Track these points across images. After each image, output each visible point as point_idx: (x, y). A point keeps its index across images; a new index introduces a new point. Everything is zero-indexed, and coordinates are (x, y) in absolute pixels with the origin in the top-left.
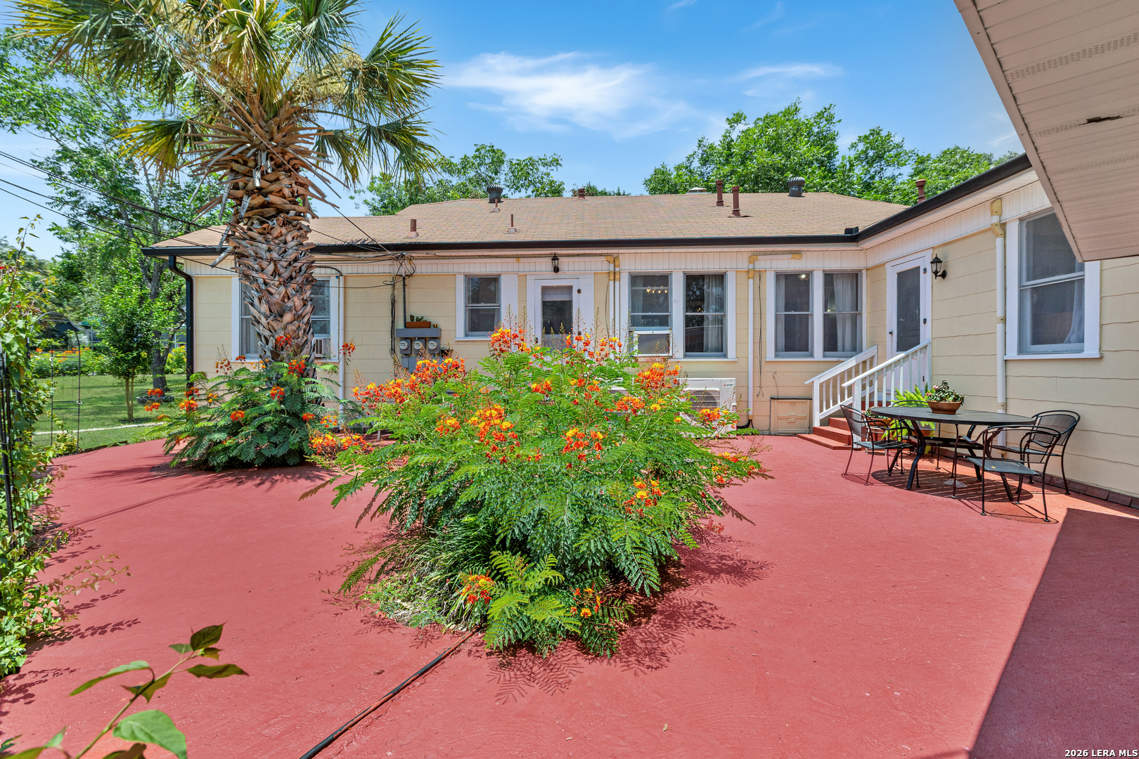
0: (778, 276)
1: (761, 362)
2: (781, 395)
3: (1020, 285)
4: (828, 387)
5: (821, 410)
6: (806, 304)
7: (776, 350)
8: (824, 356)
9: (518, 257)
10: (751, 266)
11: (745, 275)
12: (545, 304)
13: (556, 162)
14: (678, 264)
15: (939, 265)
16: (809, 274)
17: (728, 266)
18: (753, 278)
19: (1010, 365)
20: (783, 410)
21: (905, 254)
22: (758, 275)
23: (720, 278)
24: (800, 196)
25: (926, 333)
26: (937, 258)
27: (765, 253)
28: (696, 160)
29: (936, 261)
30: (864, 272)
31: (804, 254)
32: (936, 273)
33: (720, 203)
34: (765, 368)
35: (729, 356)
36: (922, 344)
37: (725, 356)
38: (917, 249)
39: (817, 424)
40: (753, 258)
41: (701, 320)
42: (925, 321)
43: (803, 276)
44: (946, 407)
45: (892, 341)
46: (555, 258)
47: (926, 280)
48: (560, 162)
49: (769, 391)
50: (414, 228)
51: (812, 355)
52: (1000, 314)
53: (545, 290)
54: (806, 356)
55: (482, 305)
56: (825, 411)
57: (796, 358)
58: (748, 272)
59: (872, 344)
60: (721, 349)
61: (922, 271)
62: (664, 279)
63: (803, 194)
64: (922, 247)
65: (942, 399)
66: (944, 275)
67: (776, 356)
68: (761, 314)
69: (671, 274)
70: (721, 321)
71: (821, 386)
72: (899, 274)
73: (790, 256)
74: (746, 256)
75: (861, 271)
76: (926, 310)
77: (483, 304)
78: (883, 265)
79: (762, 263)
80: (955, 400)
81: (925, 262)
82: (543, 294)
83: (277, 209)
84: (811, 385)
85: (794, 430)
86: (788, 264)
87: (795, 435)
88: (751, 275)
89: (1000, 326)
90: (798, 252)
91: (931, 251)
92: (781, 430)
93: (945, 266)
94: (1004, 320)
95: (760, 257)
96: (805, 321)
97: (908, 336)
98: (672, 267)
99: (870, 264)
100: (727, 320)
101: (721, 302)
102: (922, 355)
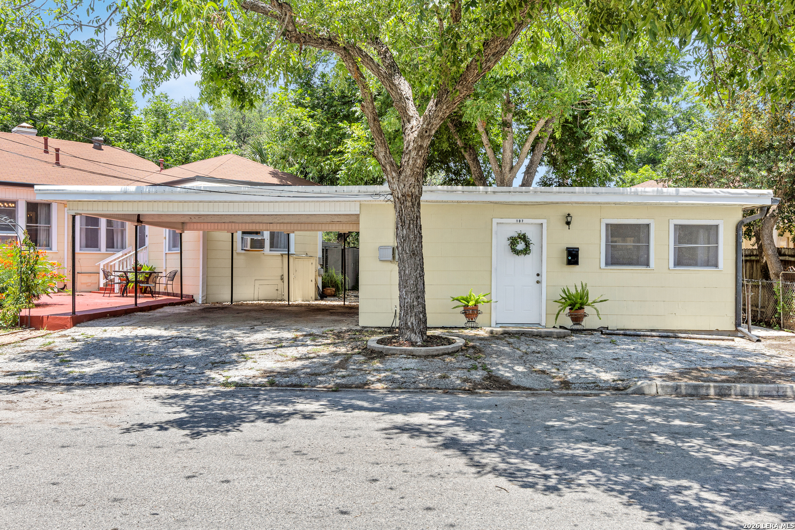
6: (96, 223)
7: (80, 247)
8: (106, 251)
11: (62, 205)
14: (23, 196)
18: (67, 207)
19: (167, 255)
23: (48, 205)
24: (101, 149)
25: (147, 241)
33: (46, 151)
34: (76, 256)
35: (53, 249)
36: (146, 245)
37: (51, 249)
39: (102, 286)
41: (36, 229)
42: (147, 236)
51: (100, 250)
52: (164, 236)
54: (97, 250)
56: (106, 279)
57: (91, 251)
58: (65, 203)
59: (129, 244)
60: (48, 245)
63: (103, 147)
67: (80, 250)
69: (18, 201)
70: (48, 231)
71: (104, 266)
76: (147, 231)
84: (99, 266)
85: (90, 290)
87: (91, 292)
88: (66, 205)
89: (164, 240)
92: (83, 289)
94: (165, 238)
96: (96, 232)
97: (142, 242)
98: (19, 197)
100: (51, 229)
101: (48, 220)
102: (145, 251)
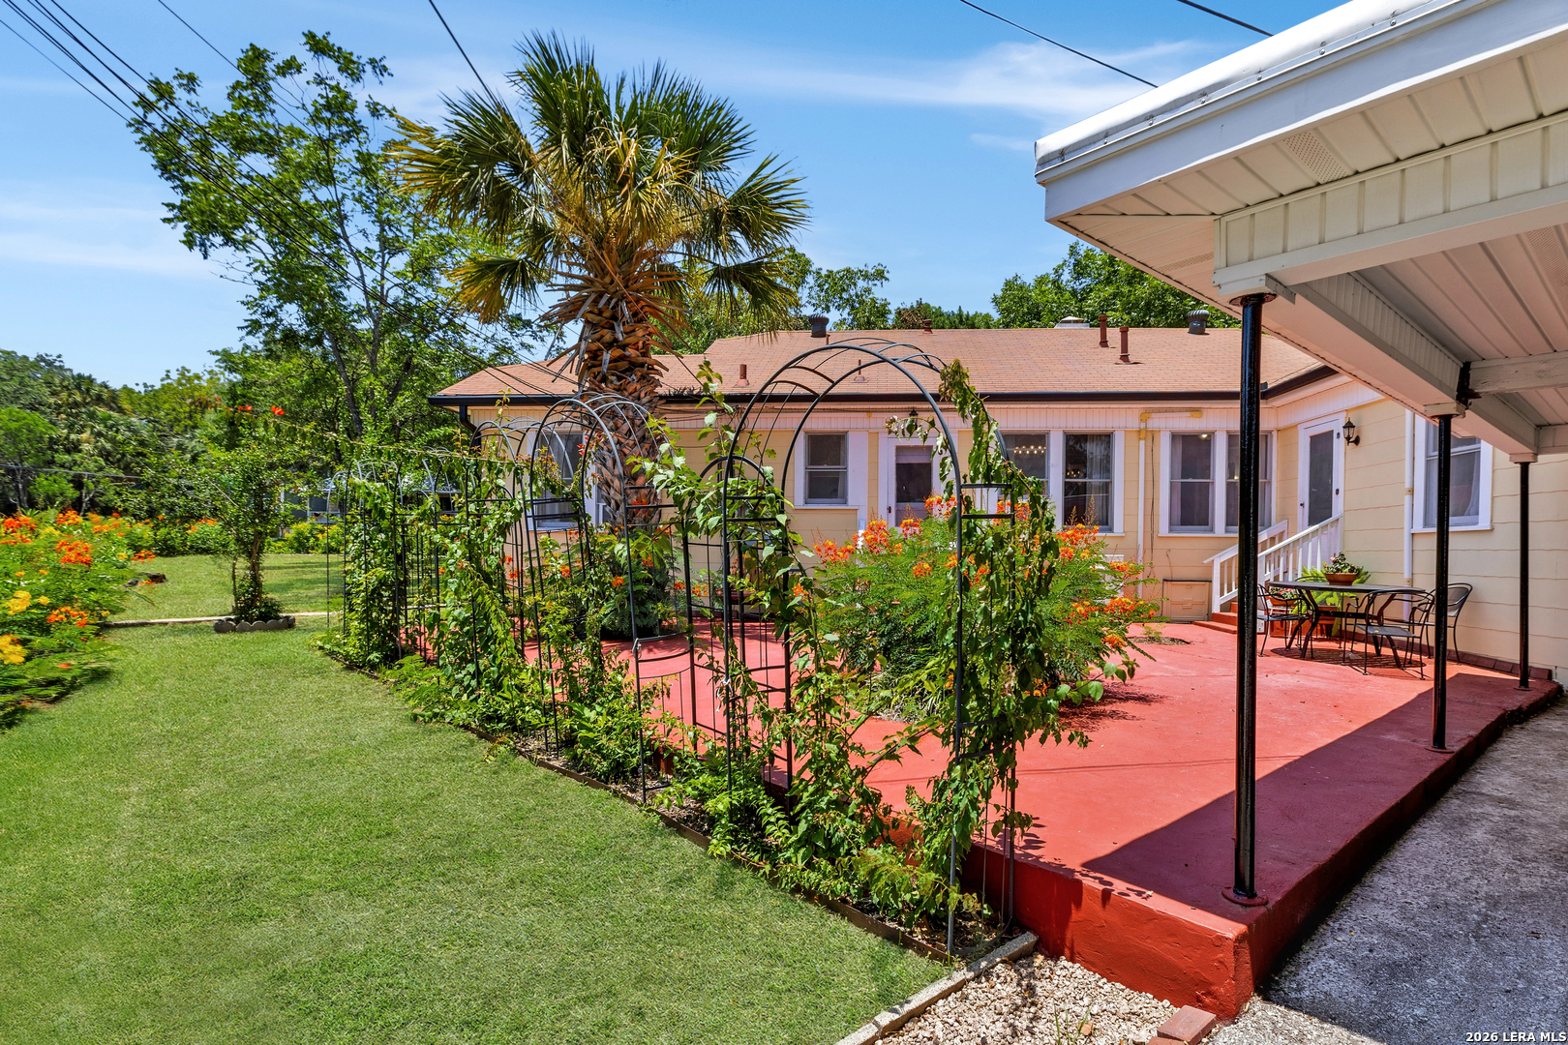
0: (1174, 437)
1: (1152, 538)
2: (1175, 577)
3: (1427, 456)
4: (1230, 567)
5: (1222, 594)
6: (1206, 470)
7: (1171, 524)
8: (1227, 531)
9: (869, 411)
10: (1143, 426)
11: (1135, 435)
12: (899, 466)
13: (880, 275)
14: (1057, 423)
15: (1351, 430)
16: (1211, 434)
17: (1116, 425)
18: (1145, 439)
19: (1416, 538)
20: (1178, 594)
21: (1318, 415)
22: (1152, 436)
23: (1106, 438)
24: (1203, 333)
25: (1338, 505)
26: (1349, 422)
27: (1159, 411)
28: (1067, 271)
29: (1349, 425)
30: (1275, 433)
31: (1204, 412)
32: (1348, 439)
33: (1104, 343)
34: (1157, 544)
35: (1115, 530)
36: (1335, 516)
37: (1111, 530)
38: (1331, 411)
39: (1216, 610)
40: (1145, 416)
41: (1082, 489)
42: (1337, 491)
43: (1205, 436)
44: (1341, 579)
45: (1303, 514)
46: (913, 413)
47: (1339, 446)
48: (886, 275)
49: (1161, 573)
50: (744, 375)
51: (1212, 530)
52: (1408, 485)
53: (900, 450)
54: (1205, 531)
55: (825, 468)
56: (1226, 594)
57: (1193, 535)
58: (1139, 432)
59: (1283, 517)
60: (1106, 522)
61: (1335, 435)
62: (1040, 439)
63: (1207, 330)
64: (1337, 409)
65: (1338, 570)
66: (1357, 441)
67: (1171, 531)
68: (1153, 482)
69: (1048, 433)
70: (1106, 488)
71: (1222, 565)
72: (1312, 437)
73: (1188, 414)
74: (1137, 413)
75: (1271, 432)
76: (1338, 480)
77: (825, 466)
78: (1296, 426)
79: (1158, 422)
80: (1350, 571)
81: (1338, 427)
82: (898, 455)
83: (631, 363)
84: (1211, 566)
85: (1190, 617)
86: (1186, 422)
87: (1191, 622)
88: (1143, 436)
89: (1407, 498)
90: (1197, 410)
91: (1345, 414)
92: (1175, 617)
93: (1359, 431)
94: (1412, 491)
95: (1153, 415)
96: (1206, 490)
97: (1320, 507)
98: (1050, 425)
99: (1281, 425)
100: (1113, 488)
101: (1106, 467)
102: (1333, 529)
